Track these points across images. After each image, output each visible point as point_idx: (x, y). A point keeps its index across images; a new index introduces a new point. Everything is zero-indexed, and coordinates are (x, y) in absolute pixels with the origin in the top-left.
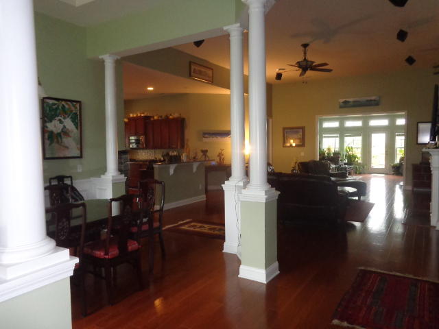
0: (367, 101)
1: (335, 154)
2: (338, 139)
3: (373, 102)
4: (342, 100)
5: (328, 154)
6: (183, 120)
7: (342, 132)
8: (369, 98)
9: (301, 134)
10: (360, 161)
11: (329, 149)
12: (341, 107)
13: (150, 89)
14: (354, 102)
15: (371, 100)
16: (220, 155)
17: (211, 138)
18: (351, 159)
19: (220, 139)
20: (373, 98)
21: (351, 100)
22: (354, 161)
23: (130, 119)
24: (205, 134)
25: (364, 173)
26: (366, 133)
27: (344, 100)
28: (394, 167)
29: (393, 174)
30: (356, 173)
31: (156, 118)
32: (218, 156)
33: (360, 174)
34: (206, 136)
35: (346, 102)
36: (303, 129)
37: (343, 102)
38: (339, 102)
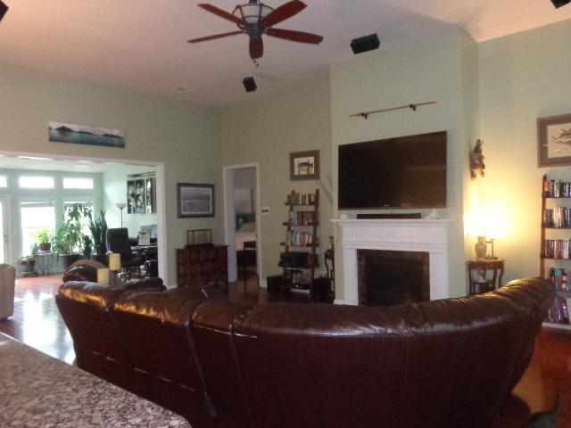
0: (106, 135)
4: (55, 125)
8: (110, 132)
12: (52, 139)
14: (81, 132)
15: (112, 136)
20: (115, 132)
27: (59, 125)
35: (63, 130)
37: (57, 129)
38: (50, 128)
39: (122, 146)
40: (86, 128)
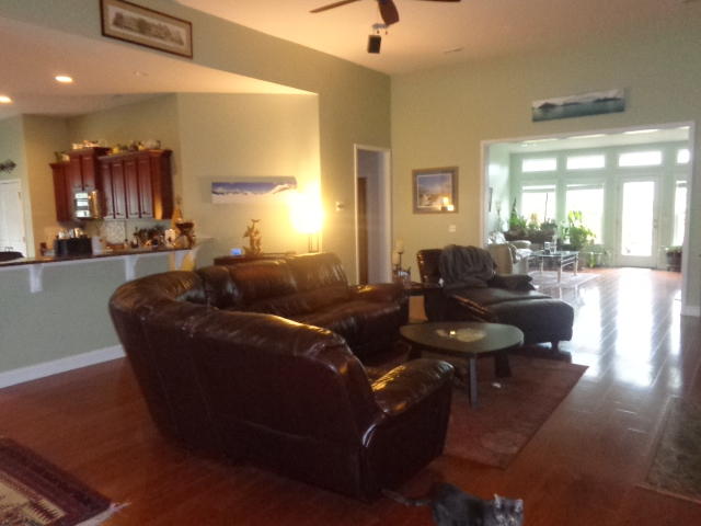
0: (599, 101)
1: (545, 226)
2: (553, 196)
3: (610, 104)
4: (538, 104)
5: (531, 226)
6: (167, 154)
7: (562, 180)
8: (601, 95)
9: (450, 183)
10: (598, 241)
11: (533, 217)
12: (535, 120)
13: (64, 79)
14: (565, 105)
15: (606, 100)
16: (250, 232)
17: (231, 195)
18: (578, 235)
19: (250, 198)
20: (611, 94)
21: (558, 101)
22: (585, 241)
23: (74, 155)
24: (216, 185)
25: (607, 267)
26: (612, 180)
27: (542, 102)
28: (670, 254)
29: (669, 270)
30: (588, 266)
31: (116, 150)
32: (246, 235)
33: (597, 267)
34: (220, 190)
35: (546, 107)
36: (453, 171)
37: (540, 108)
38: (533, 109)
39: (620, 109)
40: (571, 99)
